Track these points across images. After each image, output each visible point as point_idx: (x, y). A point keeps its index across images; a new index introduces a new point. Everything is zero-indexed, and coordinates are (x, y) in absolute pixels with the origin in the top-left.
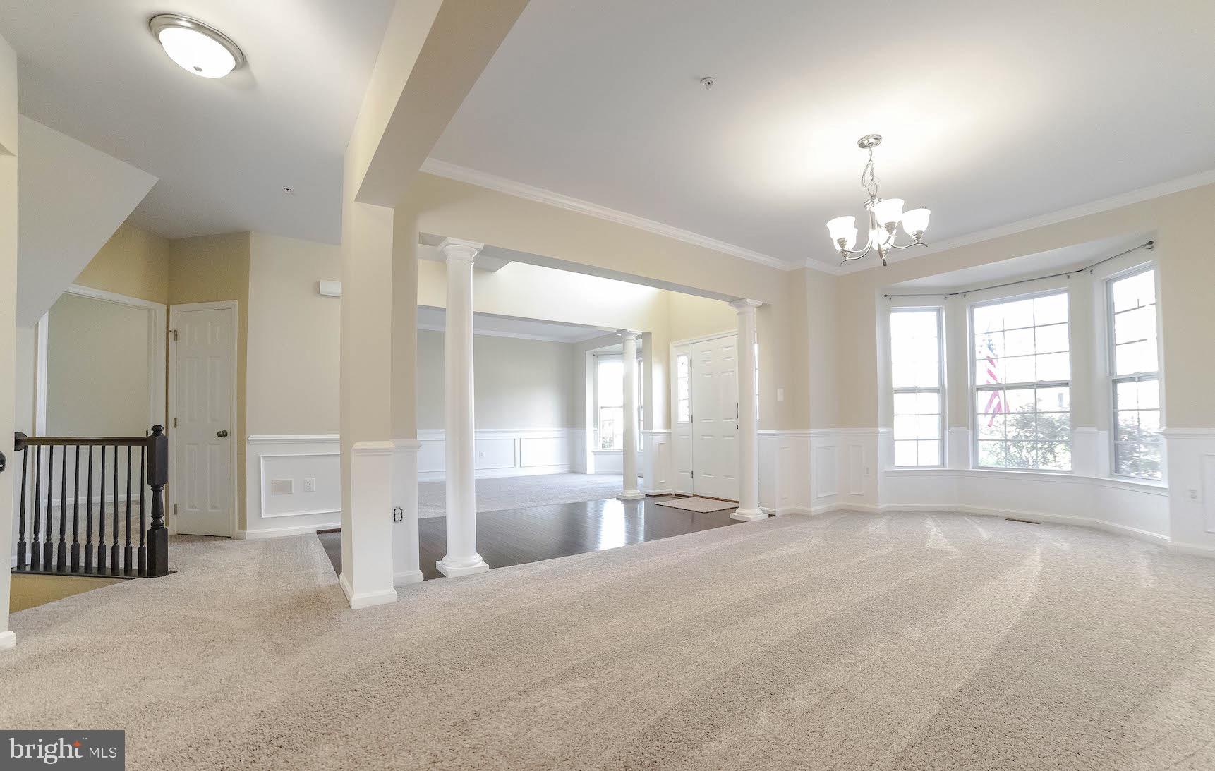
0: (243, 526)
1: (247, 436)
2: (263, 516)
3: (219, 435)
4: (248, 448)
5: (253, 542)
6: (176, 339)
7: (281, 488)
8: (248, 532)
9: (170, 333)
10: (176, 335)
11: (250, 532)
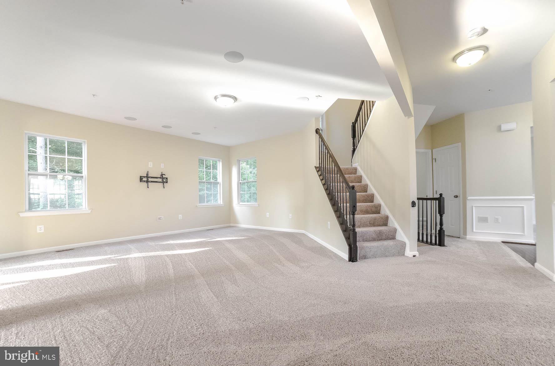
0: (465, 233)
1: (467, 197)
2: (474, 231)
3: (455, 197)
4: (468, 202)
5: (470, 241)
6: (435, 162)
7: (483, 220)
8: (467, 237)
9: (434, 160)
10: (435, 160)
11: (468, 237)
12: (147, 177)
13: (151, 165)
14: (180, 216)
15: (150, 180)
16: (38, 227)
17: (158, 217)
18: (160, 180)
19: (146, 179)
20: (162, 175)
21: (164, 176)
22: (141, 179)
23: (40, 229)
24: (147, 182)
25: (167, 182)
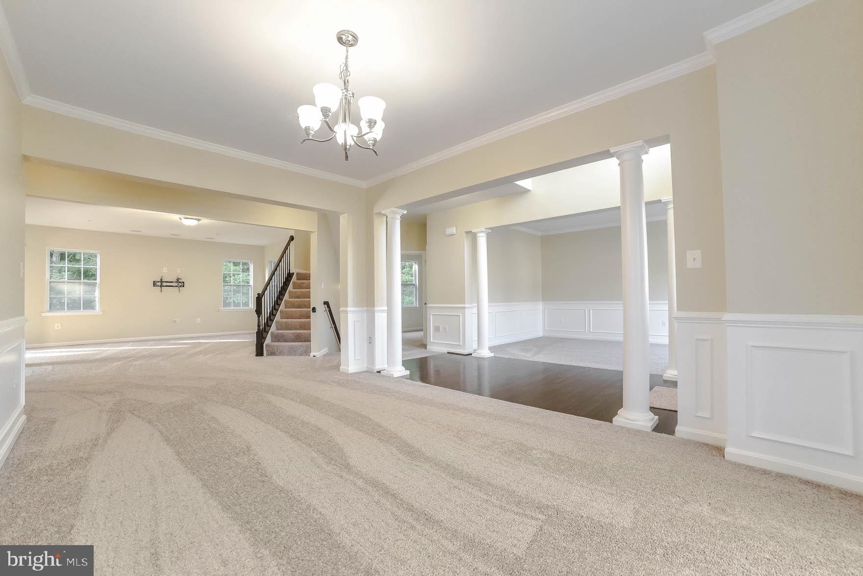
2: (431, 341)
7: (437, 329)
11: (428, 347)
12: (162, 281)
13: (165, 270)
14: (199, 320)
15: (165, 284)
16: (56, 325)
17: (173, 320)
18: (176, 284)
19: (160, 284)
20: (178, 279)
21: (180, 281)
22: (155, 284)
23: (57, 326)
24: (161, 286)
25: (183, 286)
